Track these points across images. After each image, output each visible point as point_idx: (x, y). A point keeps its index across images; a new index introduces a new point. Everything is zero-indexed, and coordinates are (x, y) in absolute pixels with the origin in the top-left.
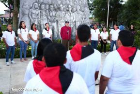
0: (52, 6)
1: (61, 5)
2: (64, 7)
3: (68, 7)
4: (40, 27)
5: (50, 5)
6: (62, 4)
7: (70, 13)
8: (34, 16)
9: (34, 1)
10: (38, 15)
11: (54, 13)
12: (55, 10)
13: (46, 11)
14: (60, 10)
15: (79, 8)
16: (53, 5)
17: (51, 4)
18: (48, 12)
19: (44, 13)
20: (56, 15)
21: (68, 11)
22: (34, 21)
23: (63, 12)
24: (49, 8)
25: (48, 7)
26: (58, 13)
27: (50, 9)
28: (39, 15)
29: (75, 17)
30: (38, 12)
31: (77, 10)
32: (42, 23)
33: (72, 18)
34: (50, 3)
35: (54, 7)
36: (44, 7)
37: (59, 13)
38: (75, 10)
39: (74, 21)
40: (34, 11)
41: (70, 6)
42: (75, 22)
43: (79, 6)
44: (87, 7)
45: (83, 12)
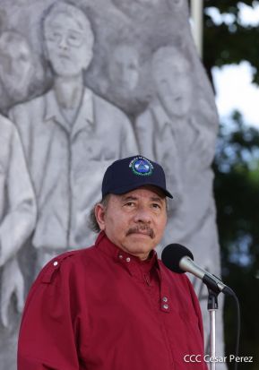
43: (82, 18)
44: (189, 57)
45: (133, 111)
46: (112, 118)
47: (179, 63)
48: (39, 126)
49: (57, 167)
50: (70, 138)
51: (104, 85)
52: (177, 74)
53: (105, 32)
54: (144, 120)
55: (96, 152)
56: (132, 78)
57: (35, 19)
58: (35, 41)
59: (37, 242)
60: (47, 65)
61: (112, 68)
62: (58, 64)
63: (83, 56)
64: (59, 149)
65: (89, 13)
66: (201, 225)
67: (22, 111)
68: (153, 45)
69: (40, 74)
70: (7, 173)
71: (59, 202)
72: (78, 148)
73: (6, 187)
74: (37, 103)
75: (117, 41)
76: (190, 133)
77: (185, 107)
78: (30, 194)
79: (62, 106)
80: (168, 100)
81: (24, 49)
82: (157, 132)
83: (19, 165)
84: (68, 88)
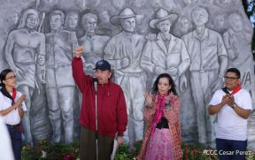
0: (92, 18)
1: (128, 12)
2: (139, 17)
3: (155, 17)
4: (45, 95)
5: (81, 14)
6: (132, 7)
7: (167, 41)
8: (21, 57)
9: (26, 5)
10: (36, 50)
11: (97, 43)
12: (105, 31)
13: (66, 38)
14: (123, 30)
15: (202, 18)
16: (96, 12)
17: (87, 11)
18: (74, 37)
19: (60, 42)
20: (108, 50)
21: (156, 31)
22: (23, 74)
23: (137, 37)
24: (80, 25)
25: (74, 20)
26: (113, 41)
27: (81, 30)
28: (42, 51)
29: (185, 56)
30: (37, 40)
31: (194, 28)
32: (51, 82)
33: (173, 59)
34: (84, 6)
35: (99, 21)
36: (59, 24)
37: (118, 41)
38: (187, 26)
39: (183, 68)
40: (23, 39)
41: (163, 14)
42: (188, 73)
43: (204, 10)
44: (241, 15)
45: (222, 33)
46: (214, 35)
47: (238, 17)
48: (191, 39)
49: (196, 50)
50: (200, 41)
51: (212, 27)
52: (237, 20)
53: (212, 13)
54: (226, 34)
55: (209, 44)
56: (222, 23)
57: (190, 12)
58: (190, 18)
59: (191, 69)
60: (193, 24)
61: (215, 22)
62: (196, 23)
63: (205, 20)
64: (197, 44)
65: (207, 9)
66: (246, 60)
67: (186, 37)
68: (229, 14)
69: (191, 26)
70: (181, 53)
71: (198, 59)
72: (203, 44)
73: (181, 57)
74: (190, 34)
75: (217, 14)
76: (242, 37)
77: (240, 29)
78: (188, 57)
79: (198, 34)
80: (234, 28)
81: (186, 21)
82: (230, 36)
83: (184, 50)
84: (200, 29)
